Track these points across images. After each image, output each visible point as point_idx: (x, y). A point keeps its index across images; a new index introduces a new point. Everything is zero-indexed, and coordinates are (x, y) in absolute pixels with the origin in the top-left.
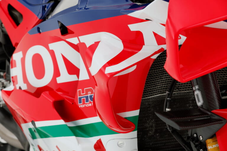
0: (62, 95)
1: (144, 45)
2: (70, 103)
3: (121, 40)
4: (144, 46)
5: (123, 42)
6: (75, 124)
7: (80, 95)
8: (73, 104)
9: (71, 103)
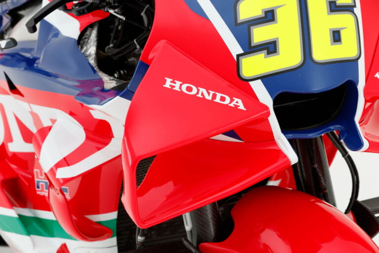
0: (15, 169)
1: (113, 137)
2: (25, 184)
3: (81, 126)
4: (113, 139)
5: (85, 129)
6: (34, 214)
7: (38, 178)
8: (29, 185)
9: (27, 184)
